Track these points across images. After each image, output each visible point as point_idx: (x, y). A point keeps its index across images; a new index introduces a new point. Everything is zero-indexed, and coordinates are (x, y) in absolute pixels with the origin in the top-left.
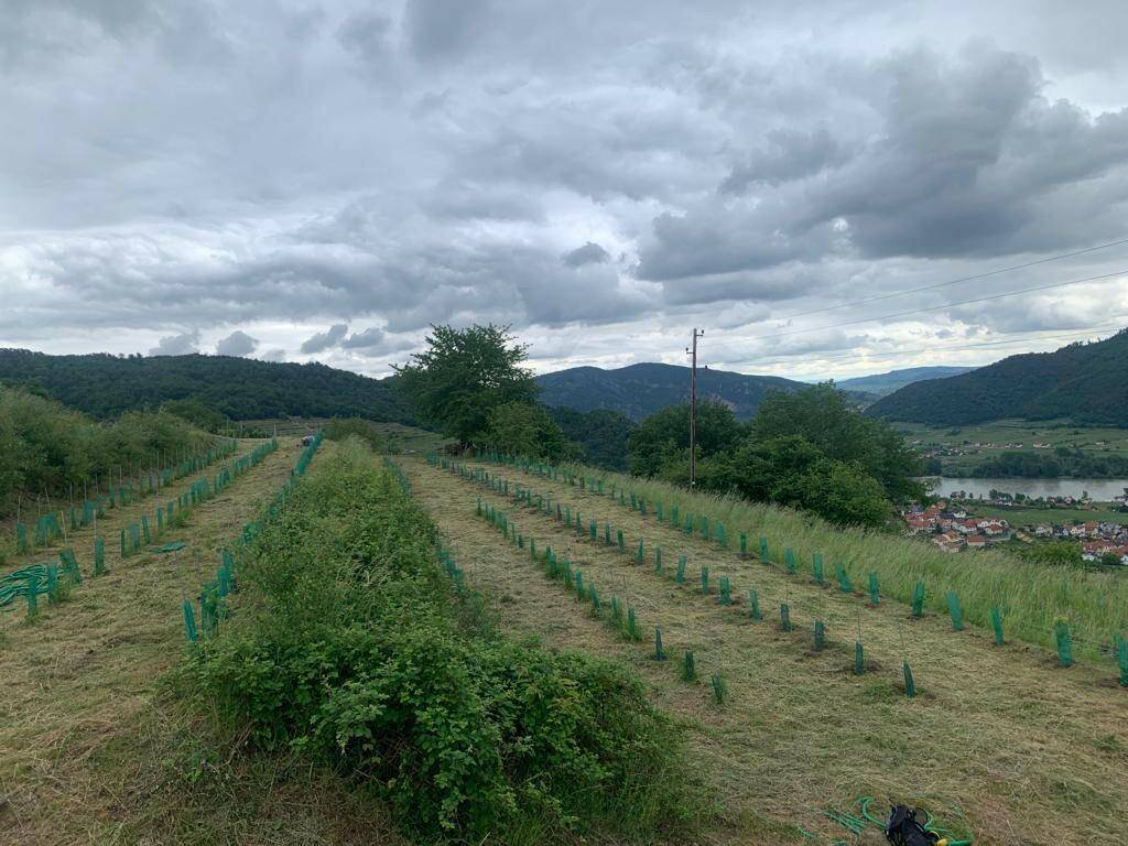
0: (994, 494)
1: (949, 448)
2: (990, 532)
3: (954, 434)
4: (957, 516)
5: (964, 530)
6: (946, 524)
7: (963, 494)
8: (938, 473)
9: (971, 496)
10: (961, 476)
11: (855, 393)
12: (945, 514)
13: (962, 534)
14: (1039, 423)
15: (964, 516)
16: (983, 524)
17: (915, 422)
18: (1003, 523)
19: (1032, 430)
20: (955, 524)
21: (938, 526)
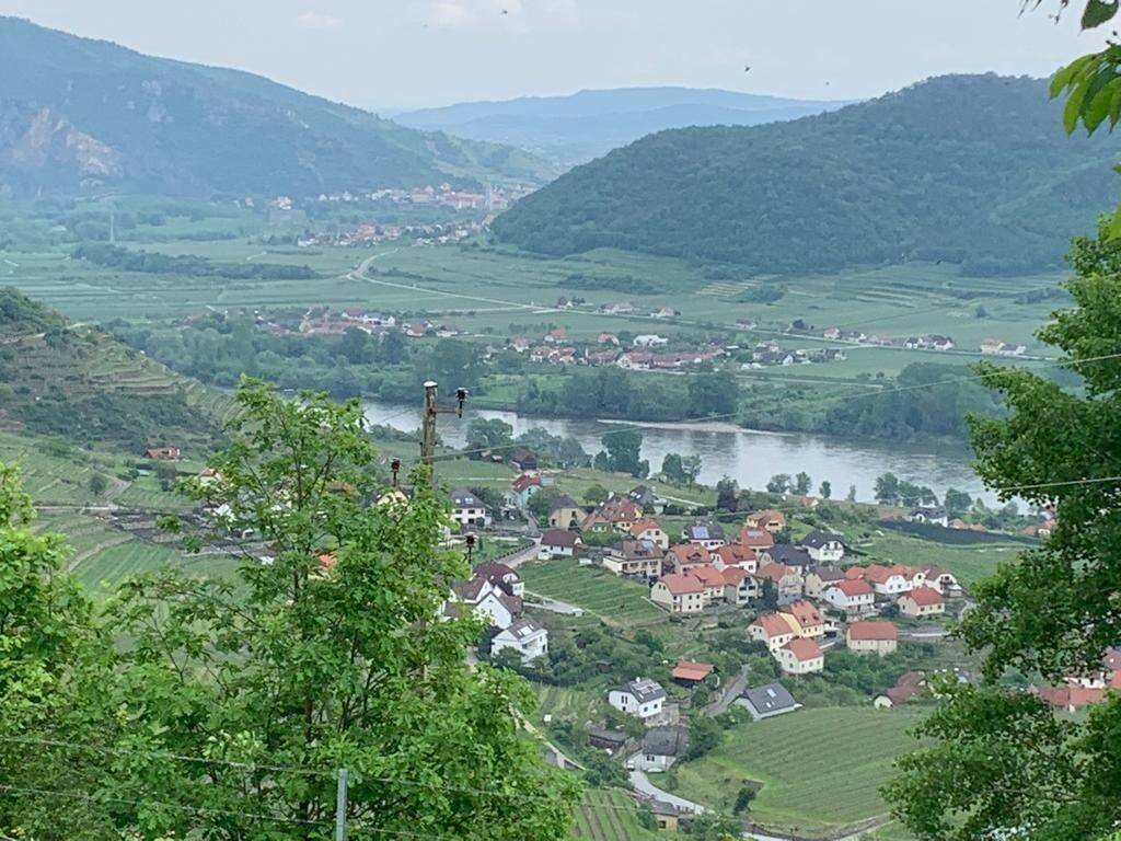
0: (887, 488)
1: (756, 337)
2: (910, 609)
3: (768, 297)
4: (819, 555)
5: (840, 600)
6: (791, 580)
7: (804, 482)
8: (727, 414)
9: (826, 489)
10: (791, 429)
11: (477, 149)
12: (785, 549)
13: (832, 612)
14: (988, 284)
15: (837, 555)
16: (893, 585)
17: (658, 253)
18: (946, 584)
19: (975, 304)
20: (814, 583)
21: (767, 585)
